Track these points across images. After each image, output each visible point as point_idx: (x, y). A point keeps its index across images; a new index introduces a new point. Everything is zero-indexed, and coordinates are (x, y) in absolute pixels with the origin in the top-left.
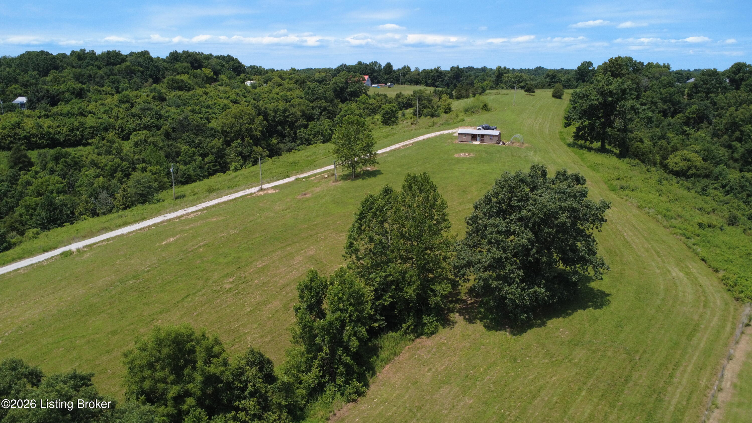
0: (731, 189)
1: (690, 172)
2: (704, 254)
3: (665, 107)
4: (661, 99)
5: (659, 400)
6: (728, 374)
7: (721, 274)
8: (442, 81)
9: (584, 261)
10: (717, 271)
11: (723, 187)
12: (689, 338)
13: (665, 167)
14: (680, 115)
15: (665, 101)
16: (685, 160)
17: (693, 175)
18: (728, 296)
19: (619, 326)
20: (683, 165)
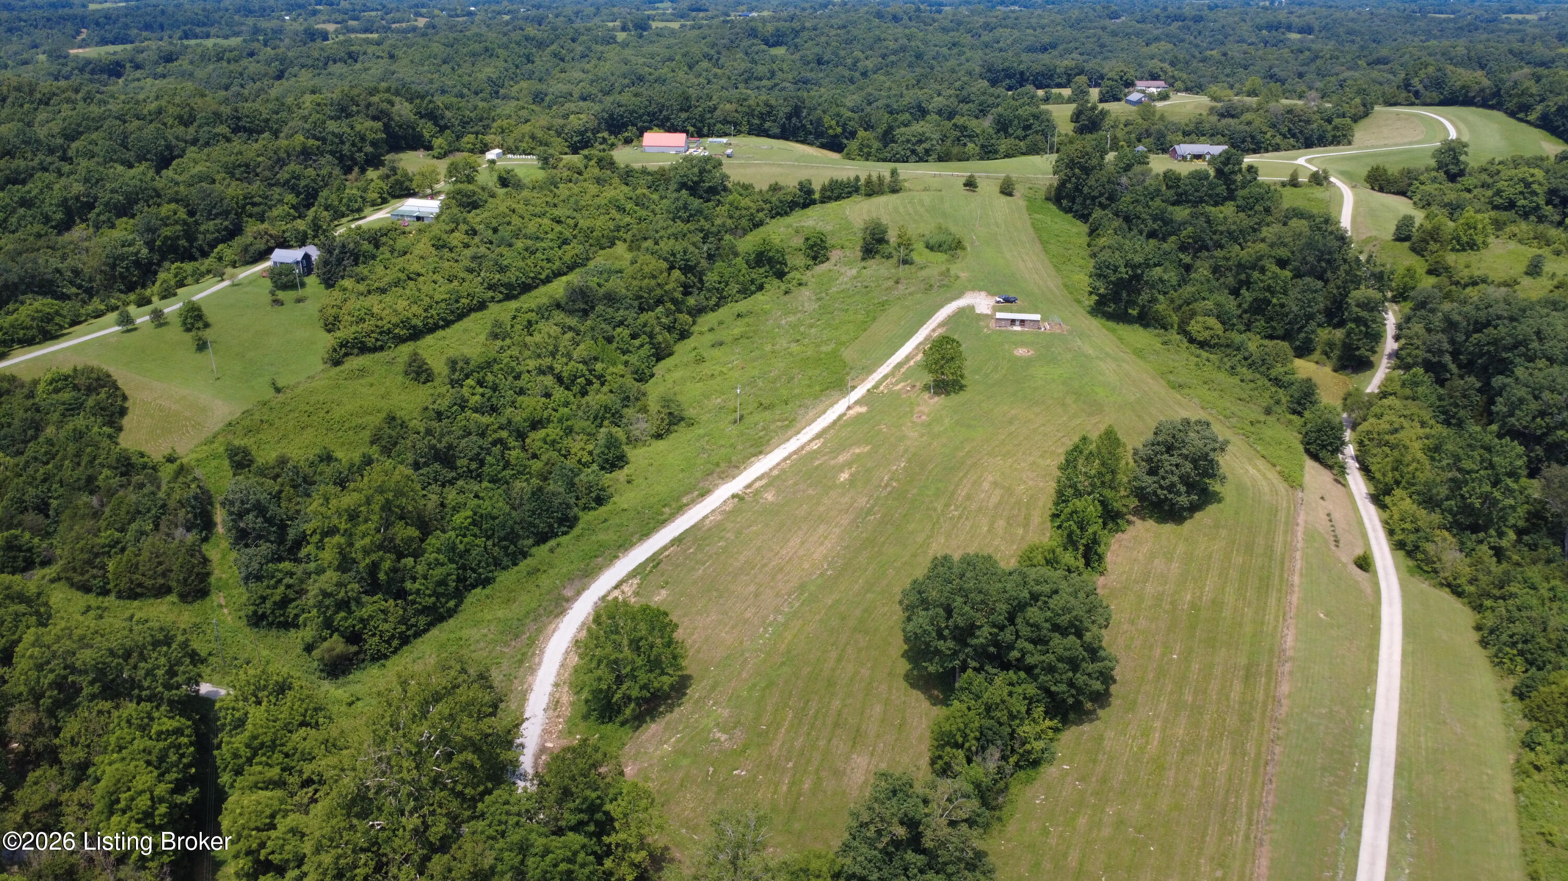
0: (1254, 363)
1: (1213, 342)
2: (1264, 452)
3: (1156, 226)
4: (1150, 215)
5: (1272, 551)
6: (1299, 534)
7: (1278, 468)
8: (775, 121)
9: (1213, 476)
10: (1274, 466)
11: (1246, 359)
12: (1275, 516)
13: (1183, 331)
14: (1173, 238)
15: (1155, 219)
16: (1207, 328)
17: (1216, 344)
18: (1285, 485)
19: (1236, 513)
20: (1206, 334)
